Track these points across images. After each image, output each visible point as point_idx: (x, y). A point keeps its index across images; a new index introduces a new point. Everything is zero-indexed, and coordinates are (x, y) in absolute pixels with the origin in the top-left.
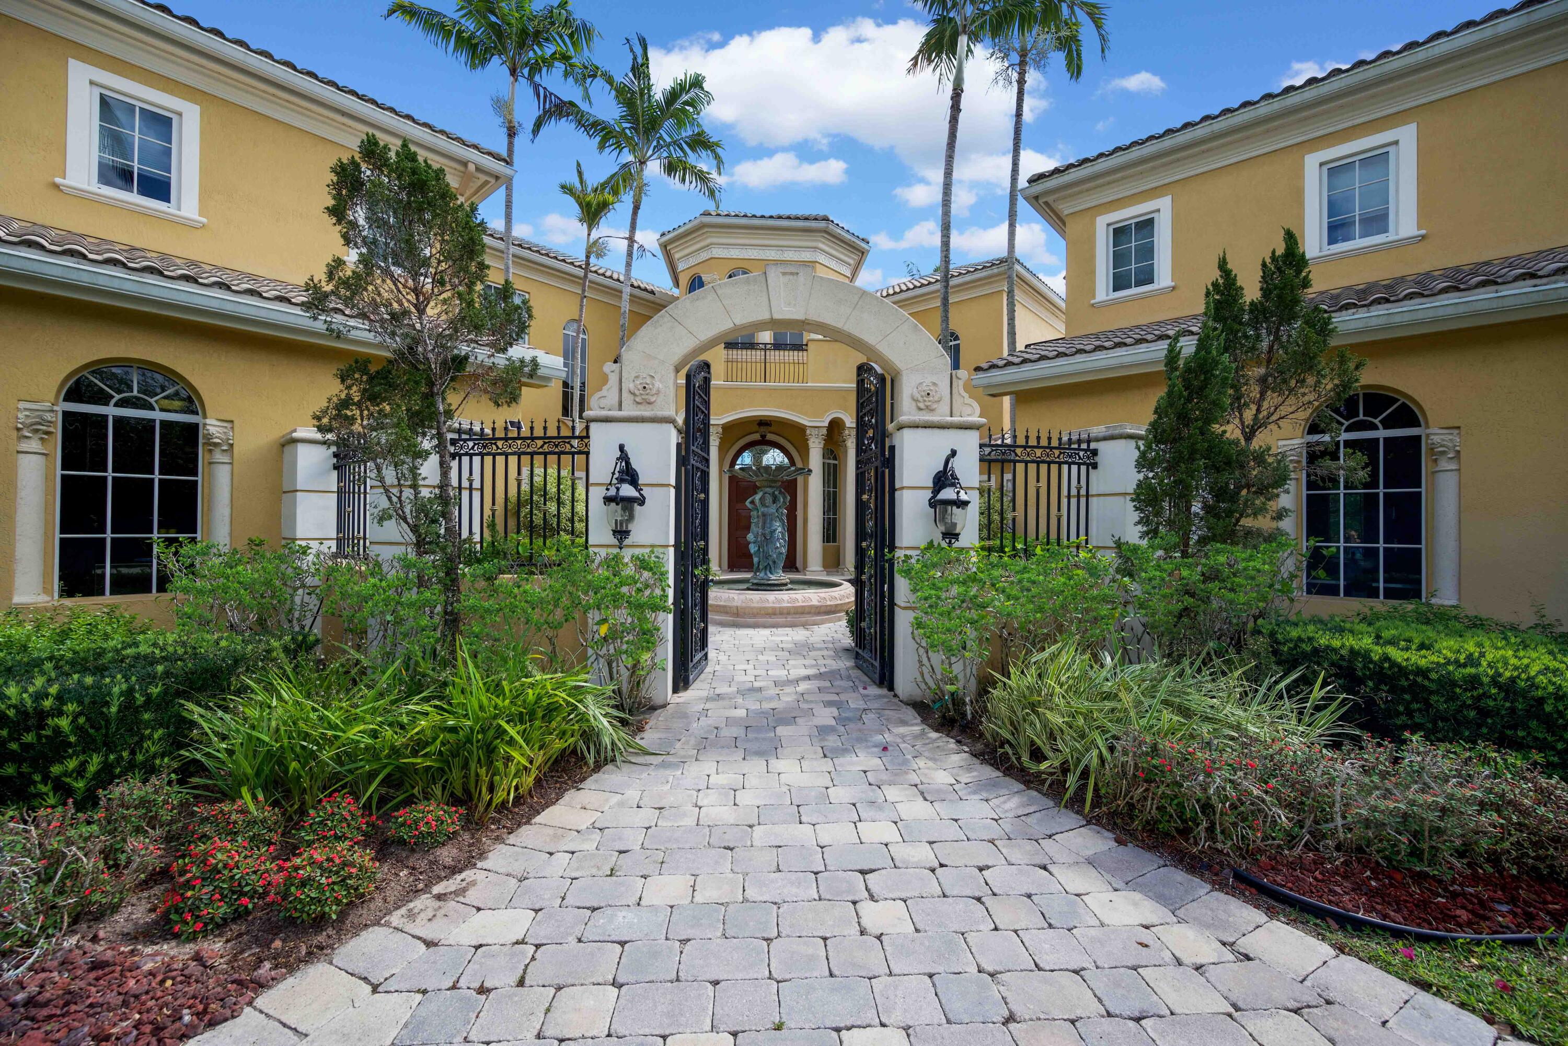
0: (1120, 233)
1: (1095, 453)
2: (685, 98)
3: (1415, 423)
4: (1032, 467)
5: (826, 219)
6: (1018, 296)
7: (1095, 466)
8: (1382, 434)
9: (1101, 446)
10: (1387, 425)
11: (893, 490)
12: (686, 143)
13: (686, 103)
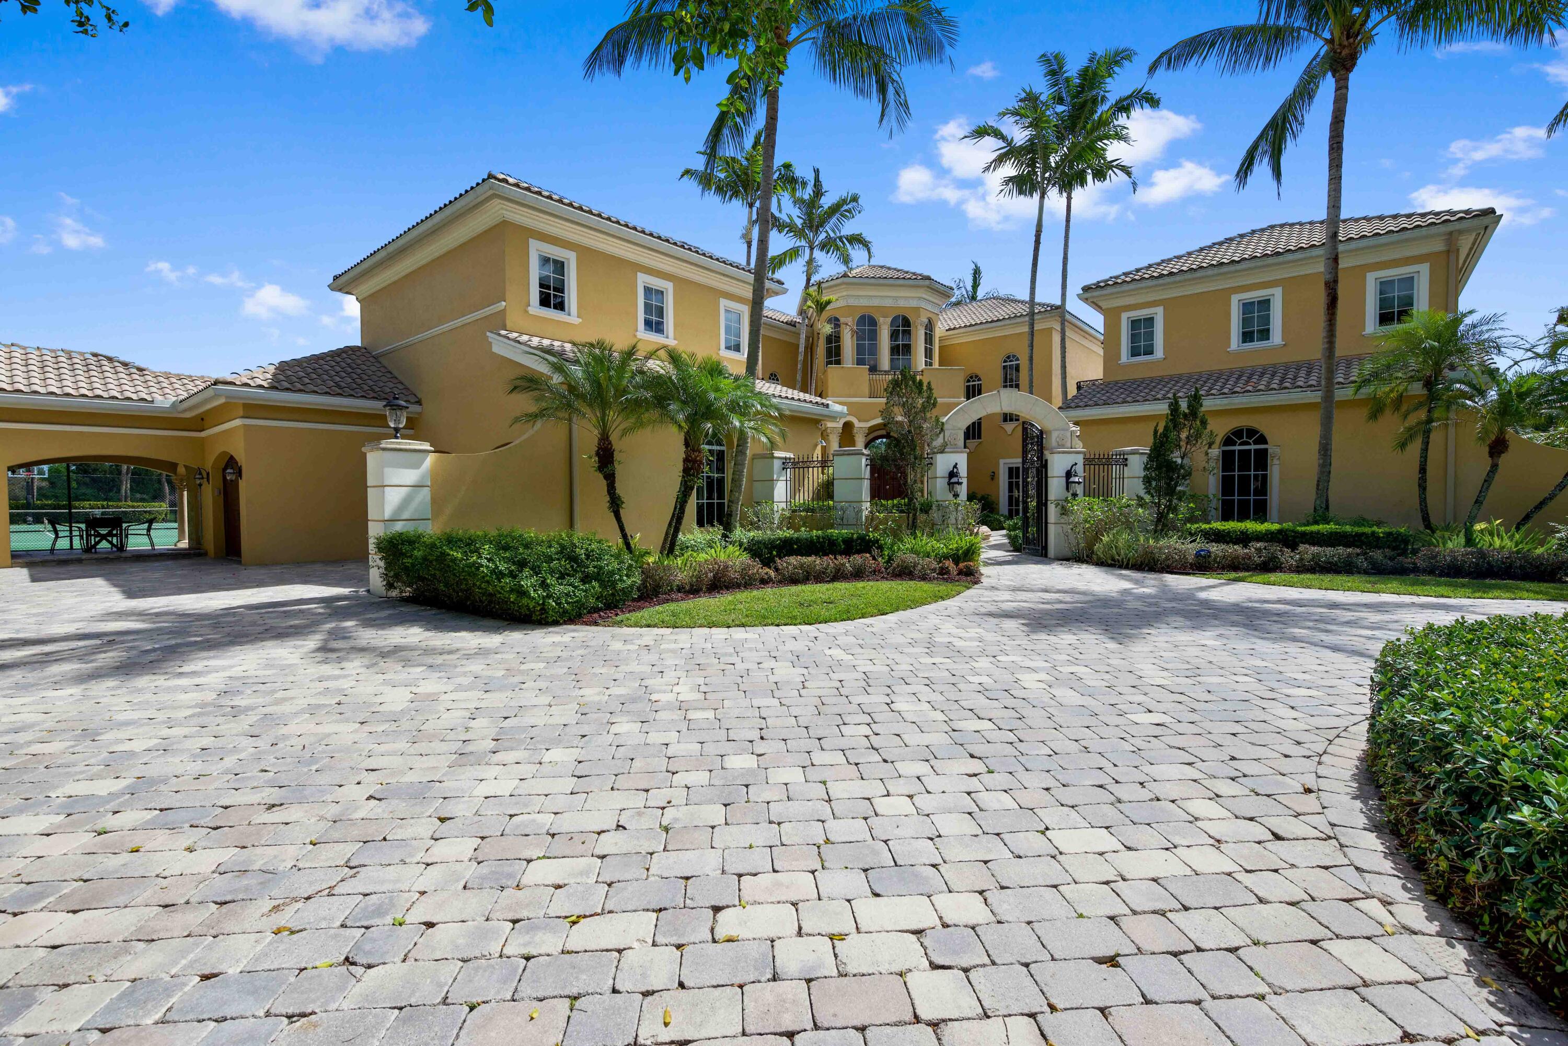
0: (1135, 324)
1: (1126, 459)
2: (845, 207)
3: (1266, 443)
4: (1101, 467)
5: (928, 278)
6: (1069, 333)
7: (1126, 465)
8: (1253, 447)
9: (1130, 457)
10: (1255, 443)
11: (1046, 477)
12: (847, 239)
13: (846, 211)
